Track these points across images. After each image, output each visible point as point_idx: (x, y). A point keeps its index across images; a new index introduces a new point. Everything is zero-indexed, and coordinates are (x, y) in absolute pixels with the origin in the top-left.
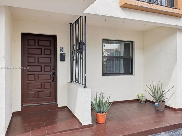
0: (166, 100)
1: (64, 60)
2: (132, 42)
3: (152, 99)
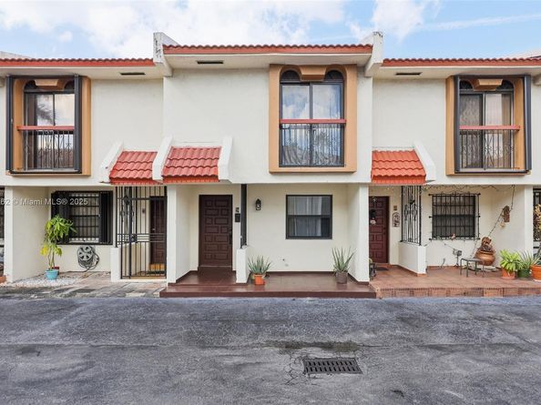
2: (331, 196)
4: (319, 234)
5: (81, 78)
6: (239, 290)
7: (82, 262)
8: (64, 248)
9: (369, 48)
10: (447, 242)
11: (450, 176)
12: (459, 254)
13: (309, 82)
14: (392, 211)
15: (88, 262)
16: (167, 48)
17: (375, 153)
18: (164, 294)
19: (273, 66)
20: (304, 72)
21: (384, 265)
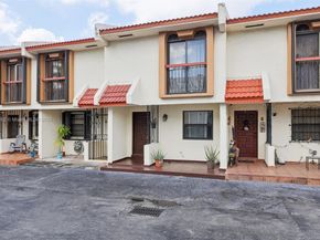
4: (205, 136)
5: (68, 51)
6: (146, 169)
7: (75, 150)
8: (66, 142)
9: (216, 15)
10: (304, 144)
11: (289, 95)
12: (314, 153)
13: (185, 39)
14: (259, 121)
15: (79, 150)
16: (101, 31)
17: (228, 82)
18: (102, 169)
19: (161, 33)
20: (179, 35)
21: (254, 159)
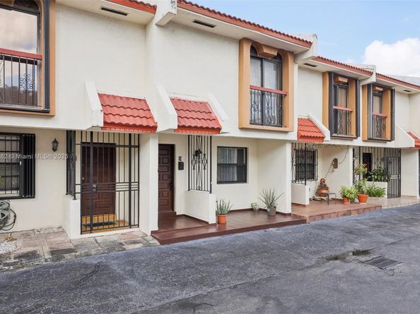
0: (277, 207)
1: (183, 169)
2: (246, 149)
3: (264, 206)
4: (236, 179)
9: (310, 44)
15: (4, 220)
